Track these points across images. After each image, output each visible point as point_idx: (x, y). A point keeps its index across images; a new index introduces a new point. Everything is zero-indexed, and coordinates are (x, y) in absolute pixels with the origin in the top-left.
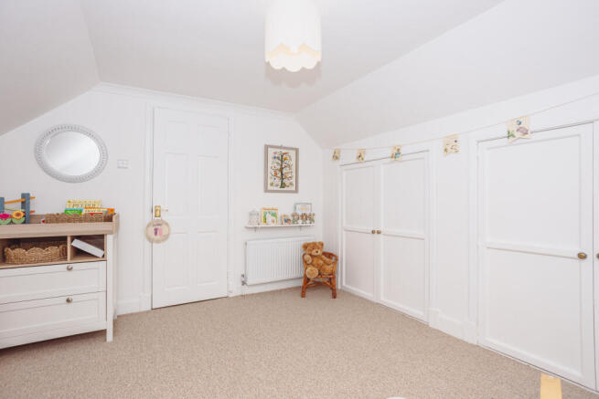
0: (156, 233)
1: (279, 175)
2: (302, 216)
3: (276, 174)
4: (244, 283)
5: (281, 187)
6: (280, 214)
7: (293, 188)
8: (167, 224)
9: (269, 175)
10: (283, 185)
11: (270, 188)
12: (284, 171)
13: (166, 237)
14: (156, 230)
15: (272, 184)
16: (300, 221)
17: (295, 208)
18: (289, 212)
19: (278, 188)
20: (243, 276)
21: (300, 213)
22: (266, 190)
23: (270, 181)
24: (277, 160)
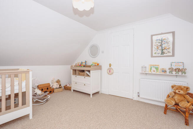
0: (110, 72)
1: (160, 48)
2: (176, 70)
3: (158, 48)
4: (139, 96)
5: (161, 54)
6: (161, 67)
7: (171, 54)
8: (112, 69)
9: (154, 49)
10: (163, 53)
11: (154, 55)
12: (163, 46)
13: (112, 73)
14: (110, 71)
15: (155, 53)
16: (174, 73)
17: (171, 65)
18: (167, 67)
19: (160, 55)
20: (138, 93)
21: (174, 68)
22: (152, 56)
23: (154, 52)
24: (159, 41)
